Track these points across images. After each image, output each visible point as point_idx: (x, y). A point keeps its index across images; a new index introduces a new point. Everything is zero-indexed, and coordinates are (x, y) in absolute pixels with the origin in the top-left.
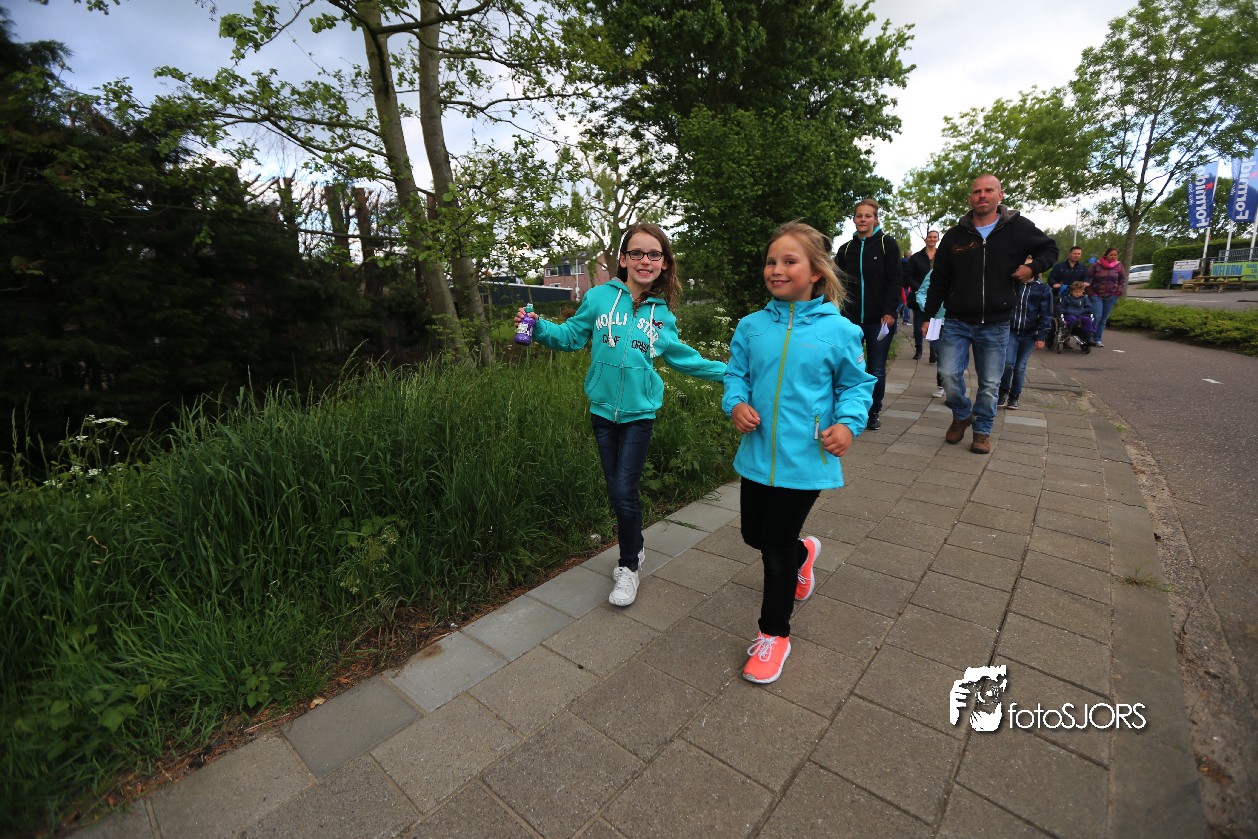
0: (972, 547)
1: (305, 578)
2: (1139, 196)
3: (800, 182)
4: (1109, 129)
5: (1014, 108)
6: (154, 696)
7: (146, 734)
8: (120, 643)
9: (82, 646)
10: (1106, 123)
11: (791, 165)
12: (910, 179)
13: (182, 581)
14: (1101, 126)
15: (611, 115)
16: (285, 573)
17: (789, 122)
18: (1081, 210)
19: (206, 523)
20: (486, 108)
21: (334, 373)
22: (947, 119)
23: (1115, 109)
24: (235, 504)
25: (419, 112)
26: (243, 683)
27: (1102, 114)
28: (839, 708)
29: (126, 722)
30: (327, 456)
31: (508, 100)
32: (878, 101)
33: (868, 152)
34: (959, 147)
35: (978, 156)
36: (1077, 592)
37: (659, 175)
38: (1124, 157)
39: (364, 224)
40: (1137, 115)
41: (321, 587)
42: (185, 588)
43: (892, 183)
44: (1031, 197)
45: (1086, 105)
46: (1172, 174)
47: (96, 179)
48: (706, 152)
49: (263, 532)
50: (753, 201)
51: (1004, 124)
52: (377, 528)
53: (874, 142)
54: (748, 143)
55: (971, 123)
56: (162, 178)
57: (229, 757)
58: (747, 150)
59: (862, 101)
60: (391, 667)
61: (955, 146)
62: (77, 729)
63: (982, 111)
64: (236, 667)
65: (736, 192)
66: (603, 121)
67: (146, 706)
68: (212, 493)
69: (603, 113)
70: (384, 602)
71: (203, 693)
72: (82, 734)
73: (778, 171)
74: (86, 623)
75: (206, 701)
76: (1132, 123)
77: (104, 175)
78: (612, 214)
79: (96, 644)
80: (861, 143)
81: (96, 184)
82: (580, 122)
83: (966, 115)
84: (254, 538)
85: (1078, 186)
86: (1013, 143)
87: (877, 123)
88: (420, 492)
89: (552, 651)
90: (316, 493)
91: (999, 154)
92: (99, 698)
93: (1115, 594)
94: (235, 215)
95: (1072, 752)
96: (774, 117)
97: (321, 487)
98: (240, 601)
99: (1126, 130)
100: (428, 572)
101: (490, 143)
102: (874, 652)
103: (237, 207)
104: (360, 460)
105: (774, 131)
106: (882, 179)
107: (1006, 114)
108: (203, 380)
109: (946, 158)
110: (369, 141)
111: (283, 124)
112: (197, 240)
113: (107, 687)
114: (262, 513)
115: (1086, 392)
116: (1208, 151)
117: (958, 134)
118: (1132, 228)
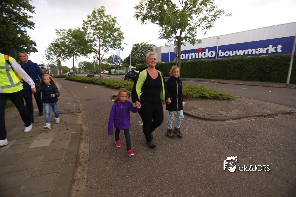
2: (100, 56)
4: (92, 40)
5: (73, 32)
10: (91, 38)
14: (90, 39)
22: (57, 30)
23: (93, 36)
27: (90, 37)
32: (24, 15)
33: (26, 32)
38: (96, 47)
40: (97, 38)
46: (104, 52)
51: (71, 35)
55: (63, 33)
61: (60, 38)
63: (66, 30)
83: (61, 30)
87: (27, 23)
99: (95, 41)
115: (83, 111)
116: (109, 48)
117: (60, 35)
118: (100, 62)
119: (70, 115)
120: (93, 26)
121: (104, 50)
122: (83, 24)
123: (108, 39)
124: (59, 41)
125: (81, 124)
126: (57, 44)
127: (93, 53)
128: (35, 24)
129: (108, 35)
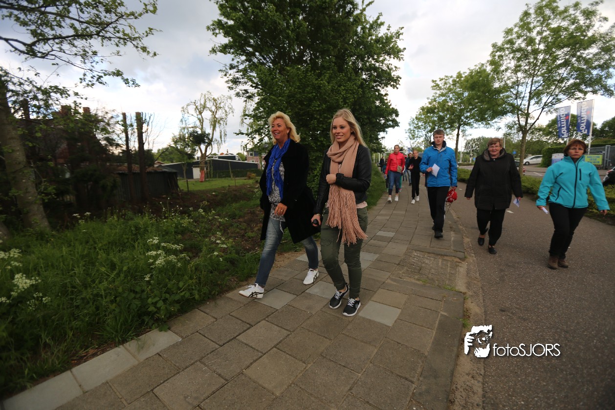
2: (526, 122)
4: (510, 85)
5: (466, 76)
10: (508, 82)
14: (506, 84)
18: (496, 127)
22: (434, 81)
23: (512, 74)
27: (506, 78)
32: (388, 67)
33: (386, 95)
34: (441, 95)
38: (518, 100)
40: (524, 78)
44: (477, 121)
45: (496, 71)
46: (543, 108)
51: (462, 84)
55: (446, 83)
61: (439, 94)
63: (451, 77)
76: (521, 82)
80: (383, 92)
83: (442, 79)
85: (495, 114)
86: (466, 94)
87: (390, 80)
99: (518, 86)
106: (393, 108)
107: (462, 79)
115: (470, 256)
116: (561, 96)
117: (440, 89)
118: (524, 137)
119: (440, 260)
120: (520, 50)
121: (542, 105)
122: (493, 52)
123: (561, 71)
124: (435, 101)
125: (464, 294)
126: (431, 107)
127: (509, 114)
128: (401, 78)
129: (559, 62)
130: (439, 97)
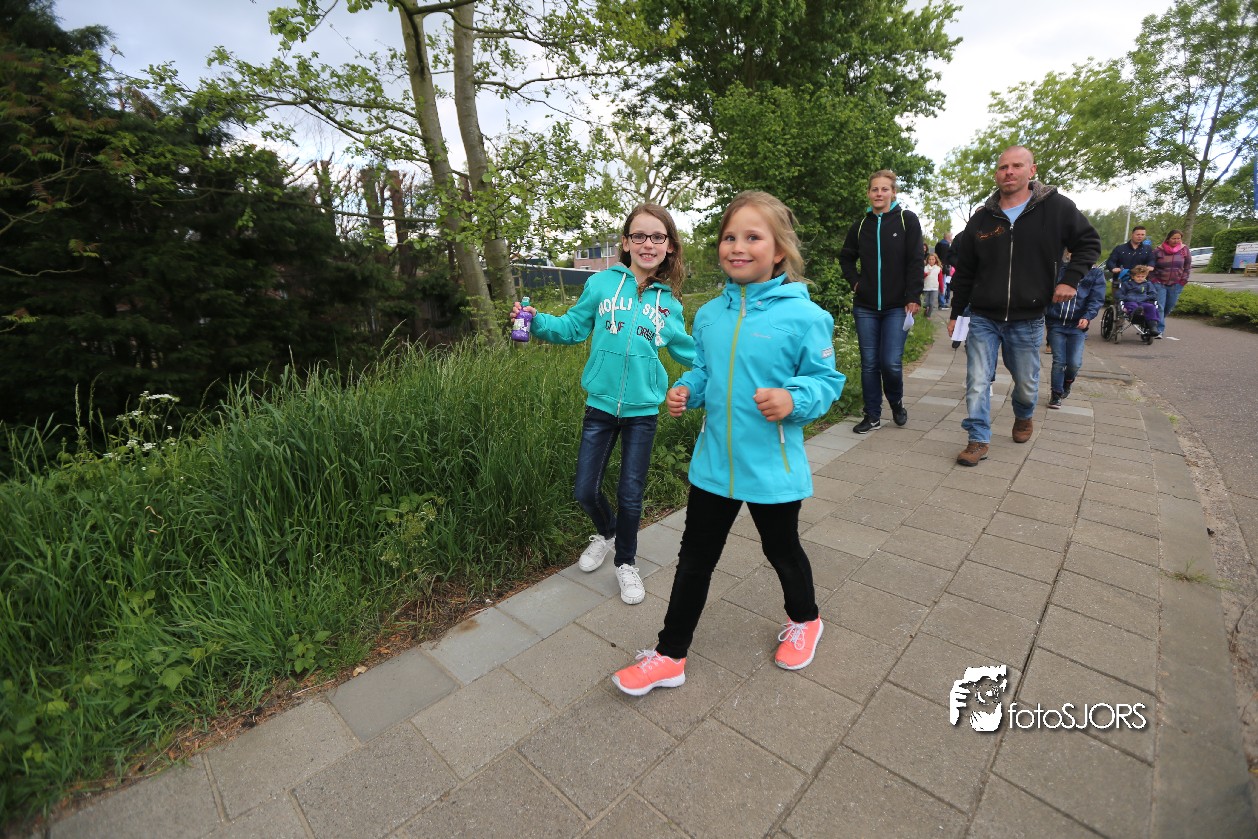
0: (1012, 538)
1: (346, 552)
2: (1201, 174)
3: (837, 160)
4: (1171, 102)
5: (1068, 81)
6: (209, 659)
7: (201, 694)
8: (176, 608)
9: (142, 609)
10: (1167, 96)
11: (828, 144)
12: (953, 159)
13: (232, 551)
14: (1162, 99)
15: (644, 94)
16: (327, 546)
17: (826, 98)
18: (1136, 189)
19: (253, 497)
20: (519, 88)
21: (370, 354)
22: (994, 94)
23: (1178, 81)
24: (281, 479)
25: (453, 93)
26: (291, 650)
27: (1163, 87)
28: (872, 694)
29: (185, 680)
30: (366, 435)
31: (542, 80)
32: (921, 76)
33: (909, 129)
34: (1006, 123)
35: (1027, 133)
36: (1123, 586)
37: (692, 156)
38: (1187, 132)
39: (398, 206)
40: (1202, 87)
41: (361, 561)
42: (234, 558)
43: (934, 162)
44: (1082, 176)
45: (1146, 78)
46: (1239, 150)
47: (145, 164)
48: (741, 131)
49: (307, 506)
50: (788, 182)
51: (1055, 99)
52: (415, 505)
53: (915, 119)
54: (784, 122)
55: (1020, 98)
56: (207, 162)
57: (278, 719)
58: (783, 129)
59: (904, 76)
60: (429, 639)
61: (1002, 123)
62: (140, 687)
63: (1032, 85)
64: (284, 634)
65: (771, 173)
66: (636, 101)
67: (201, 669)
68: (259, 468)
69: (636, 92)
70: (422, 577)
71: (254, 658)
72: (144, 691)
73: (815, 149)
74: (145, 588)
75: (256, 666)
76: (1196, 95)
77: (154, 161)
78: (644, 195)
79: (155, 608)
80: (902, 121)
81: (145, 169)
82: (613, 101)
83: (1014, 90)
84: (298, 512)
85: (1133, 163)
86: (1064, 118)
87: (919, 99)
88: (456, 471)
89: (585, 628)
90: (357, 470)
91: (1050, 131)
92: (160, 659)
93: (1164, 590)
94: (276, 198)
95: (1114, 747)
96: (812, 94)
97: (361, 464)
98: (286, 572)
99: (1188, 104)
100: (464, 549)
101: (524, 124)
102: (909, 640)
103: (277, 191)
104: (397, 439)
105: (811, 109)
106: (923, 158)
107: (1058, 87)
108: (246, 360)
109: (992, 135)
110: (406, 123)
111: (322, 106)
112: (240, 223)
113: (166, 649)
114: (305, 488)
117: (1008, 110)
118: (1192, 209)
121: (1238, 144)
122: (1143, 34)
126: (983, 148)
127: (1166, 162)
130: (1001, 127)
